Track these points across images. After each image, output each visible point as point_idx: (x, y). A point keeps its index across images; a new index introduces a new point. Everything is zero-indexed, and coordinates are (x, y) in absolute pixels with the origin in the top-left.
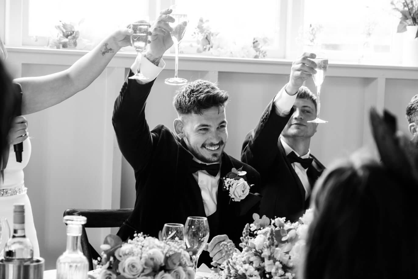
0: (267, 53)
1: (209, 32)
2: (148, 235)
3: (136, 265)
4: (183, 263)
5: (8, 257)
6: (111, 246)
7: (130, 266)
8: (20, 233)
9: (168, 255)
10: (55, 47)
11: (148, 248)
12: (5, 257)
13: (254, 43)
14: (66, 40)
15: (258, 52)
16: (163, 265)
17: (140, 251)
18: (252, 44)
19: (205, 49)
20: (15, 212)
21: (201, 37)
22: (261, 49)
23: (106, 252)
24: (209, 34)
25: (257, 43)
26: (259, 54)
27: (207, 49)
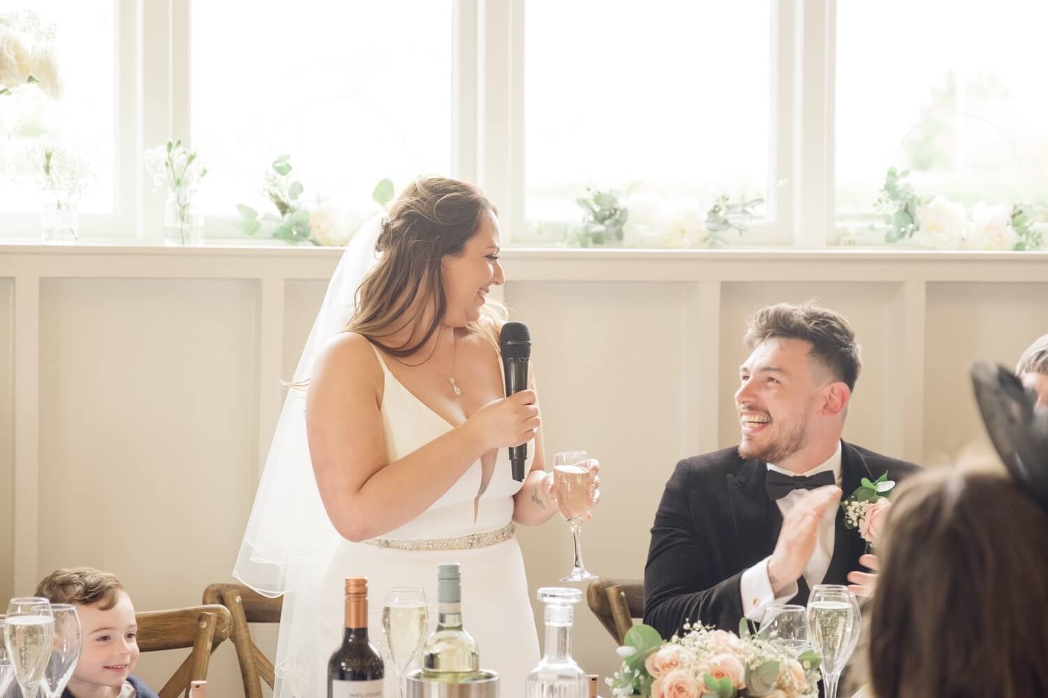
0: (1044, 237)
1: (910, 197)
2: (714, 626)
3: (686, 688)
4: (787, 683)
5: (427, 669)
6: (637, 648)
7: (674, 689)
8: (450, 621)
9: (753, 667)
10: (578, 244)
11: (712, 653)
12: (424, 670)
13: (1013, 216)
14: (600, 228)
15: (1024, 236)
16: (744, 686)
17: (694, 657)
18: (1010, 219)
19: (904, 233)
20: (441, 579)
21: (892, 208)
22: (1031, 229)
23: (628, 659)
24: (912, 199)
25: (1021, 216)
26: (1027, 239)
27: (908, 234)
